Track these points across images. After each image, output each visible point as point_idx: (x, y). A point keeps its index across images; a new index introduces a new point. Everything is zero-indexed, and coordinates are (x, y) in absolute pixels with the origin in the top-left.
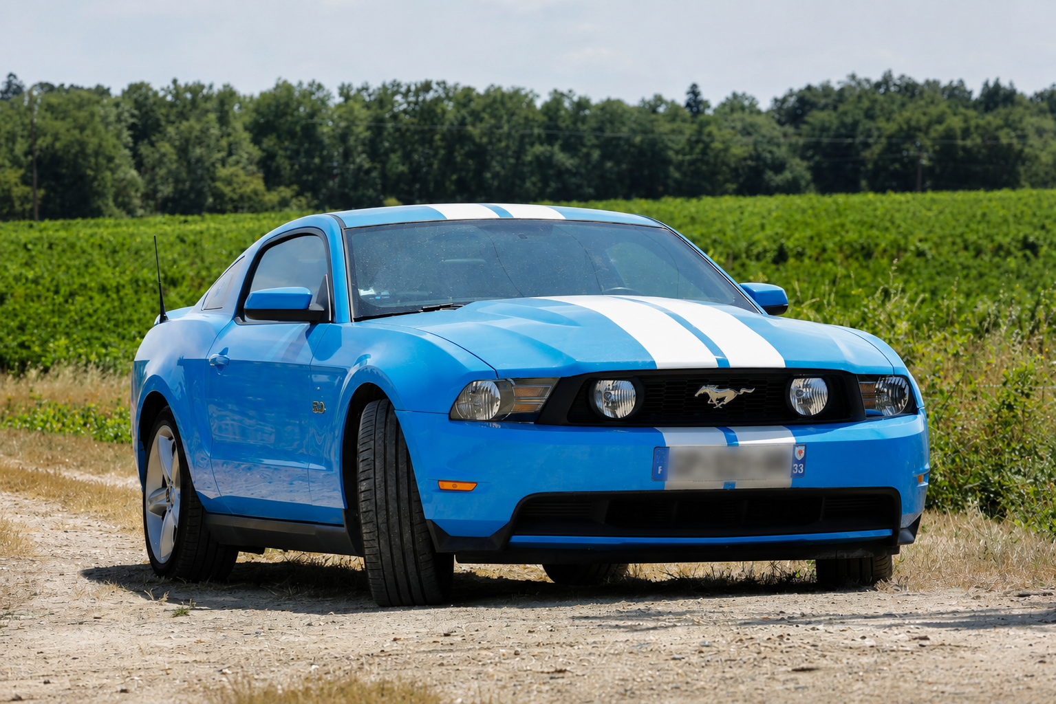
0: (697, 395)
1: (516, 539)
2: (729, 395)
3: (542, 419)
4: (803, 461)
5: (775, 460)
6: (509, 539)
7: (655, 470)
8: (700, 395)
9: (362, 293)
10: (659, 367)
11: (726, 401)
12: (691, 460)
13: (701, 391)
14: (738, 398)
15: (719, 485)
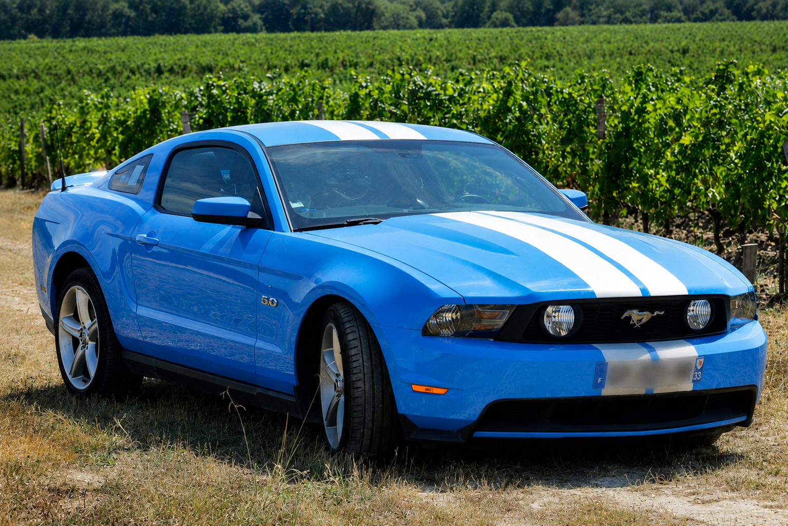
0: (622, 318)
1: (478, 434)
2: (646, 316)
3: (499, 336)
4: (701, 370)
5: (683, 368)
6: (473, 433)
7: (595, 380)
8: (626, 317)
9: (294, 205)
10: (598, 296)
11: (644, 321)
12: (622, 372)
13: (626, 315)
14: (652, 318)
15: (641, 391)
